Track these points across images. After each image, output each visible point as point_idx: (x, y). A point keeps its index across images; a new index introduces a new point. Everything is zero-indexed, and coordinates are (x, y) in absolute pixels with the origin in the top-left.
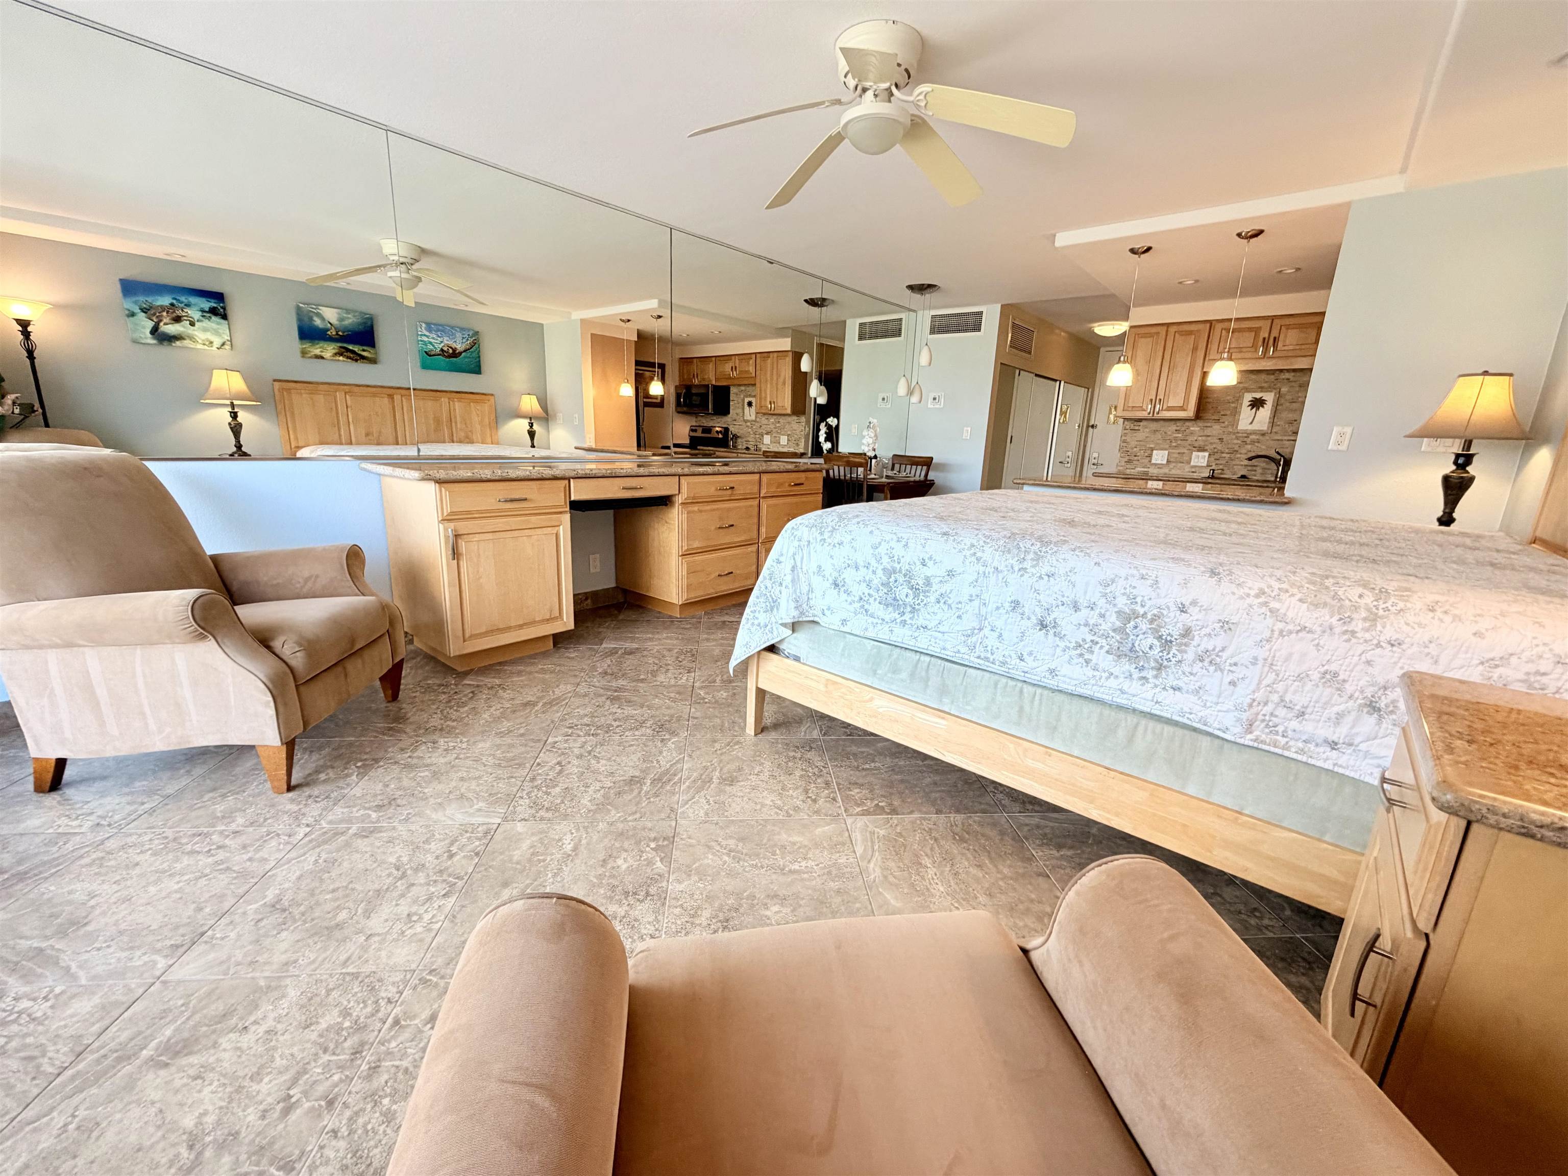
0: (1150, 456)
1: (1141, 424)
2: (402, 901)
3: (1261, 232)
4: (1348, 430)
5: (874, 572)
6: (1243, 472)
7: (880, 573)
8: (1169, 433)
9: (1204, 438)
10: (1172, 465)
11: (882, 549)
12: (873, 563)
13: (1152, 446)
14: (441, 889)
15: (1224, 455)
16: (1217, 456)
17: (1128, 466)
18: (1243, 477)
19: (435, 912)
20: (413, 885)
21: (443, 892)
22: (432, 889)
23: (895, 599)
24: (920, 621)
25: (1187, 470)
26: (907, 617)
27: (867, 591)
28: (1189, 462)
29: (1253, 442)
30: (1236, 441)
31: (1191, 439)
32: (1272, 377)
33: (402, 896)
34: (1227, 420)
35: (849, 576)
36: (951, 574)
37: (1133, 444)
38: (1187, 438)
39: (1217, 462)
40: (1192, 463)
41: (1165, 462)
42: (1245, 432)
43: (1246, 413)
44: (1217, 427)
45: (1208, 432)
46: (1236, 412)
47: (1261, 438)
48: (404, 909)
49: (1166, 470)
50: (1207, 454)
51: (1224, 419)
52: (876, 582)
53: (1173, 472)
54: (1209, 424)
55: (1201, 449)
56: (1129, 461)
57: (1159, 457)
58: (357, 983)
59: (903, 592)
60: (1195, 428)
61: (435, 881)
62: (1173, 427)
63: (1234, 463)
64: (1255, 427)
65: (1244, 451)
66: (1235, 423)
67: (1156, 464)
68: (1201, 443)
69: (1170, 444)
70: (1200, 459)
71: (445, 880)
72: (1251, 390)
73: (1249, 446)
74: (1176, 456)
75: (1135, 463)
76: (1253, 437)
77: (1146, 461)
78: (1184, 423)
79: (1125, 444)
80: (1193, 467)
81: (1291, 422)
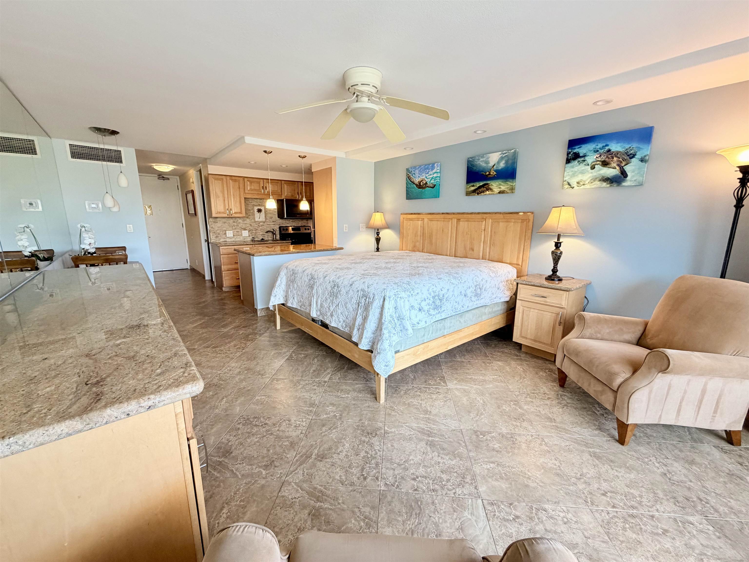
0: (225, 234)
1: (218, 219)
2: (559, 531)
3: (306, 156)
4: (347, 225)
5: (430, 299)
6: (261, 238)
7: (431, 299)
8: (231, 223)
9: (245, 225)
10: (235, 237)
11: (430, 290)
12: (429, 296)
13: (225, 229)
14: (542, 515)
15: (253, 231)
16: (250, 232)
17: (218, 239)
18: (262, 239)
19: (557, 512)
20: (546, 530)
21: (544, 512)
22: (544, 518)
23: (436, 306)
24: (443, 309)
26: (439, 310)
27: (429, 307)
28: (242, 235)
29: (262, 226)
30: (256, 226)
32: (262, 201)
33: (555, 532)
34: (251, 217)
35: (423, 304)
36: (448, 290)
37: (217, 228)
38: (239, 225)
41: (232, 236)
42: (258, 222)
43: (257, 214)
44: (248, 220)
45: (245, 222)
46: (254, 215)
47: (264, 224)
48: (563, 528)
49: (233, 240)
50: (247, 231)
52: (431, 302)
53: (237, 240)
55: (245, 229)
57: (230, 234)
58: (610, 531)
59: (438, 303)
60: (240, 221)
61: (539, 519)
64: (261, 220)
66: (254, 219)
67: (229, 237)
68: (244, 227)
69: (232, 228)
70: (245, 233)
71: (536, 514)
72: (256, 206)
73: (261, 227)
74: (236, 233)
75: (220, 237)
76: (261, 224)
77: (224, 236)
78: (237, 219)
79: (213, 229)
80: (243, 237)
81: (271, 218)
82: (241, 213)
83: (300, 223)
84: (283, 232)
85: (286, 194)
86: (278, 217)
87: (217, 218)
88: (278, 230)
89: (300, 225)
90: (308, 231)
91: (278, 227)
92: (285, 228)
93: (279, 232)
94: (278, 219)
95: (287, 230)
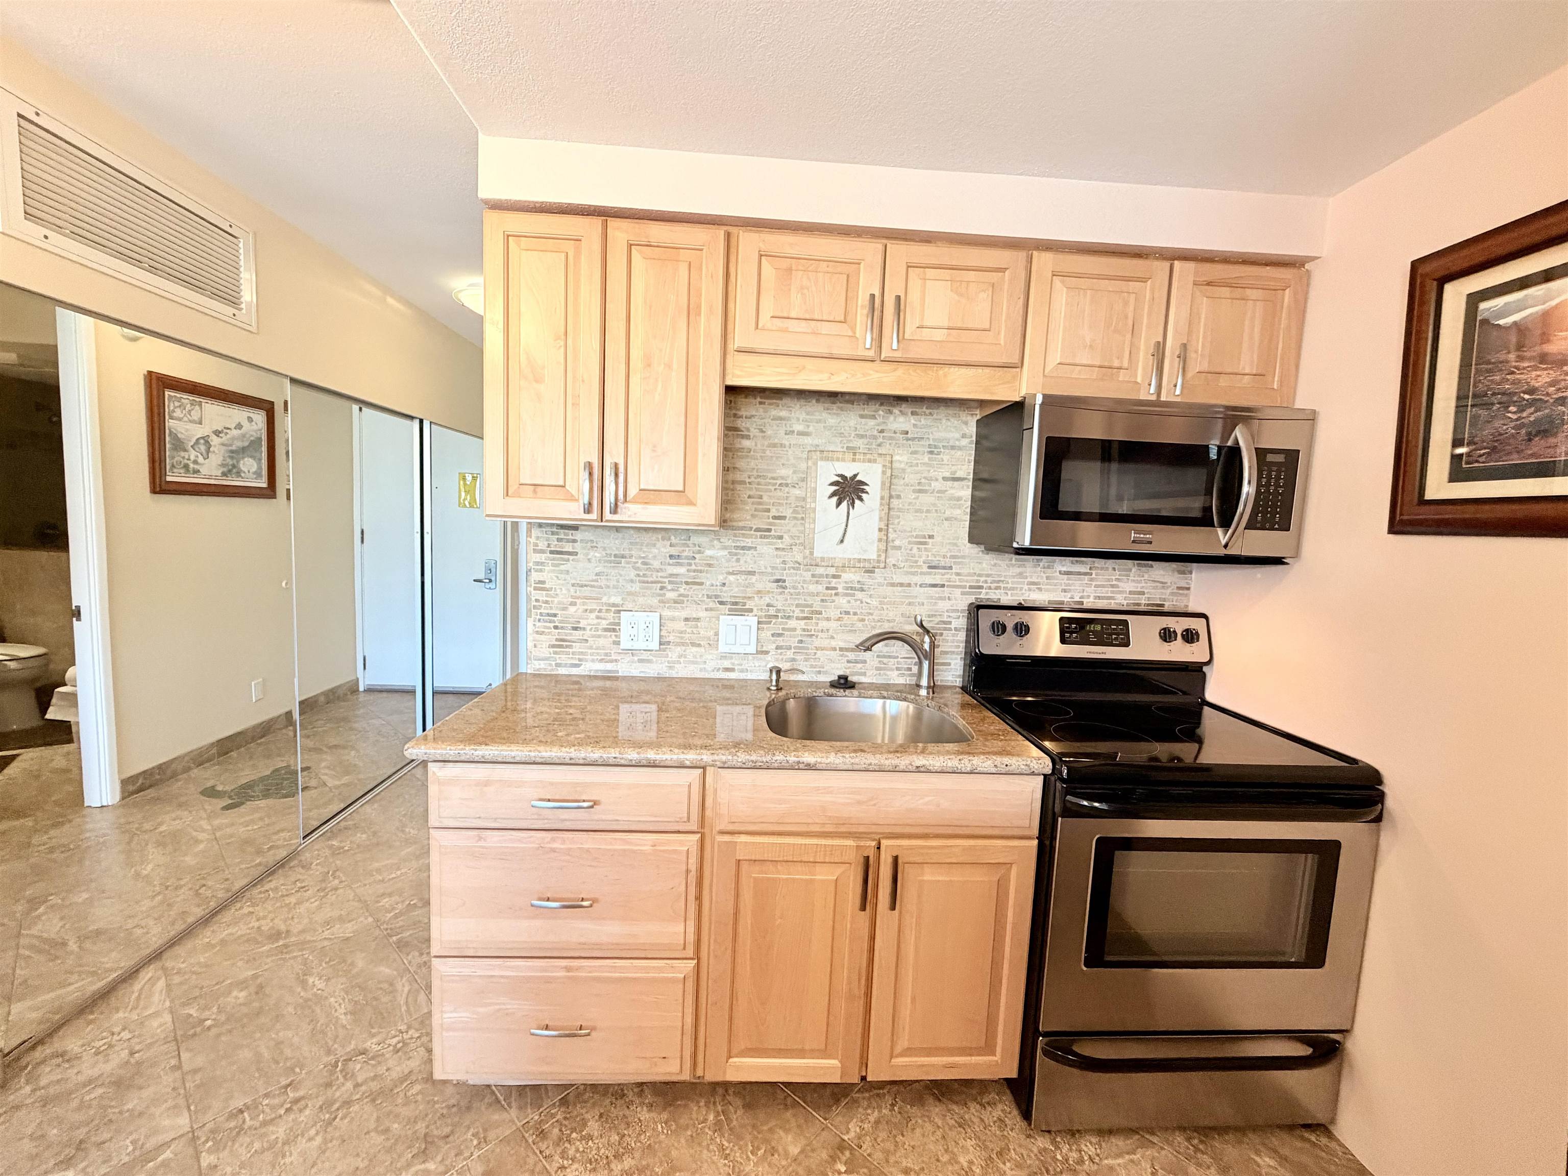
0: (614, 628)
1: (578, 535)
6: (841, 667)
8: (656, 564)
9: (741, 578)
10: (674, 653)
13: (616, 600)
15: (792, 623)
16: (775, 626)
17: (563, 659)
18: (843, 680)
25: (711, 665)
28: (713, 643)
29: (850, 589)
30: (812, 588)
31: (711, 579)
32: (872, 423)
34: (787, 528)
38: (702, 578)
39: (780, 641)
40: (723, 648)
41: (655, 645)
42: (829, 561)
43: (827, 513)
44: (766, 549)
45: (747, 561)
46: (803, 512)
47: (865, 578)
49: (659, 667)
50: (752, 620)
51: (779, 528)
53: (680, 670)
54: (748, 542)
55: (738, 608)
56: (561, 644)
57: (641, 629)
60: (715, 551)
62: (662, 549)
63: (817, 642)
64: (849, 551)
65: (834, 613)
66: (807, 545)
67: (632, 652)
68: (736, 591)
69: (658, 592)
70: (738, 635)
72: (827, 456)
73: (842, 601)
74: (681, 625)
75: (577, 647)
76: (849, 576)
77: (606, 641)
78: (695, 539)
79: (541, 596)
80: (723, 657)
81: (923, 541)
82: (681, 496)
83: (1128, 586)
84: (991, 646)
85: (1055, 357)
86: (972, 539)
87: (575, 528)
88: (961, 622)
89: (1120, 601)
90: (1179, 652)
91: (963, 602)
92: (1010, 619)
93: (962, 636)
94: (971, 550)
95: (1022, 630)
